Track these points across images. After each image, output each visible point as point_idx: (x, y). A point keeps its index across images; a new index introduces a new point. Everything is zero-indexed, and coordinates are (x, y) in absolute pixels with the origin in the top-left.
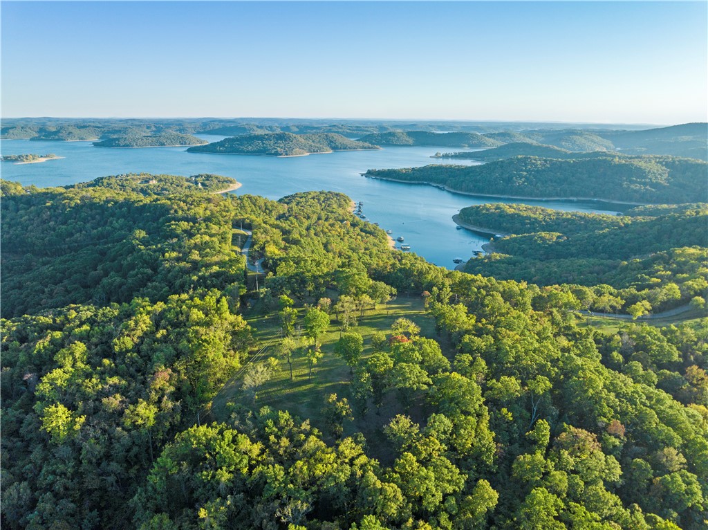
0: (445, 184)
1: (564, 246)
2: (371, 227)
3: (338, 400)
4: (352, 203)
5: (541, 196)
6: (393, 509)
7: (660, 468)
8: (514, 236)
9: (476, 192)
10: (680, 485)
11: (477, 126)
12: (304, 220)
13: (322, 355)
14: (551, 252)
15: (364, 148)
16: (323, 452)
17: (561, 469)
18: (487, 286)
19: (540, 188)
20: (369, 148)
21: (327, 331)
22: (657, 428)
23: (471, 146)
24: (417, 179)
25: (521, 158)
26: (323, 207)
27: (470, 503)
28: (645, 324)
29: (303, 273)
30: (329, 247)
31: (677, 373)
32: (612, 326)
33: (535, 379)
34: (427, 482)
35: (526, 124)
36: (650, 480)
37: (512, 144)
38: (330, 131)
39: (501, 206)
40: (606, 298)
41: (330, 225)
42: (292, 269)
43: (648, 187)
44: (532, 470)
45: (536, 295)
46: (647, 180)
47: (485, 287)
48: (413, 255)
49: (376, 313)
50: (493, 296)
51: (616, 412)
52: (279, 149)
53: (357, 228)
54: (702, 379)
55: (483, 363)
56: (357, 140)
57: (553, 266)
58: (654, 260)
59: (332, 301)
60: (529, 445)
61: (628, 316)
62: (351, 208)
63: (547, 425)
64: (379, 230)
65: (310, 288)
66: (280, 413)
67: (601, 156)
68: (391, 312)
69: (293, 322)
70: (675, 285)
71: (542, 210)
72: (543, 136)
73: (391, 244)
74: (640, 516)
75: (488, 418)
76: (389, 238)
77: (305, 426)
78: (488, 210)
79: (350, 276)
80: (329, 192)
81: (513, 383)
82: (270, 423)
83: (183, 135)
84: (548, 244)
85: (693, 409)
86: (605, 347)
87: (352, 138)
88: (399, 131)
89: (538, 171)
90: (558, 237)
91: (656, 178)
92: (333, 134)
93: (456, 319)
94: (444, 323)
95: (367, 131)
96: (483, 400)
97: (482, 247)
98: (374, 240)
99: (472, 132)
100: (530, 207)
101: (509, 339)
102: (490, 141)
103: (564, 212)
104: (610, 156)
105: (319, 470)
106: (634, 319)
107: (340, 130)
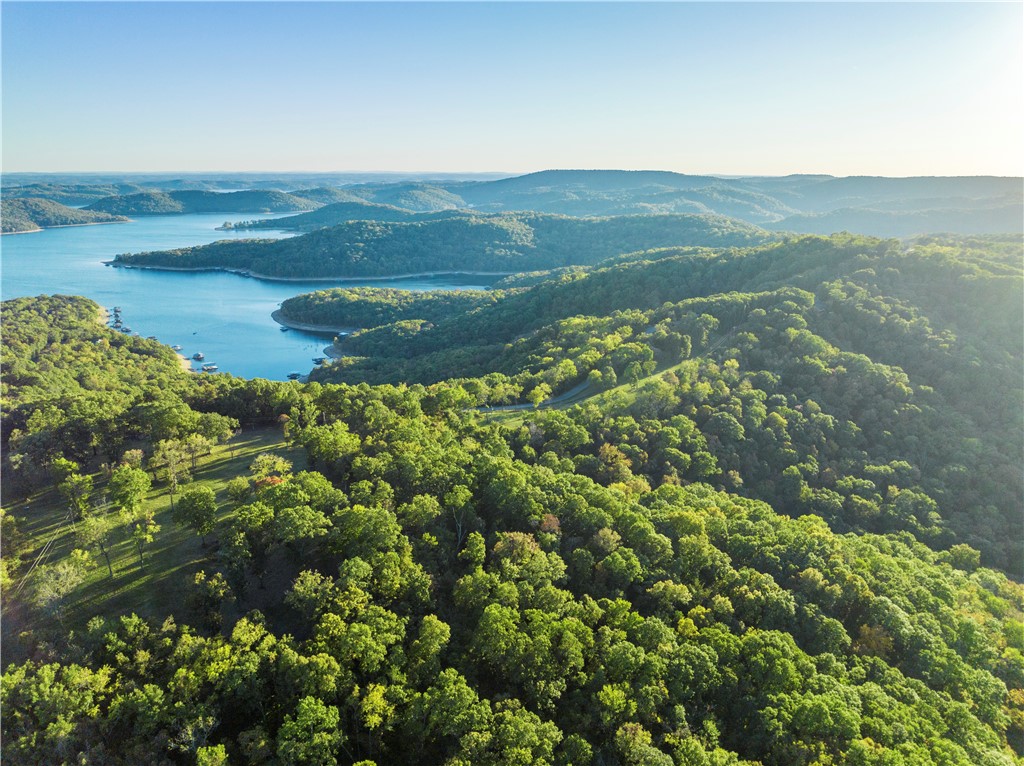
0: (248, 268)
1: (432, 335)
2: (146, 344)
3: (209, 576)
4: (102, 310)
5: (389, 274)
6: (331, 683)
7: (600, 552)
8: (365, 331)
9: (299, 277)
10: (621, 563)
11: (280, 181)
12: (24, 346)
13: (158, 528)
14: (416, 347)
15: (99, 220)
16: (210, 648)
17: (507, 580)
18: (362, 395)
19: (385, 264)
20: (108, 220)
21: (148, 499)
22: (587, 512)
23: (274, 210)
24: (203, 263)
25: (353, 224)
26: (51, 321)
27: (418, 647)
28: (549, 409)
29: (81, 420)
30: (87, 382)
31: (591, 455)
32: (514, 419)
33: (452, 491)
34: (363, 637)
35: (347, 176)
36: (593, 567)
37: (334, 205)
38: (27, 194)
39: (340, 292)
40: (500, 388)
41: (73, 348)
42: (57, 418)
43: (514, 252)
44: (476, 591)
45: (422, 396)
46: (513, 243)
47: (359, 396)
48: (227, 376)
49: (214, 458)
50: (373, 405)
51: (545, 506)
53: (122, 348)
54: (616, 456)
55: (388, 486)
56: (83, 209)
57: (425, 362)
58: (541, 338)
59: (144, 452)
60: (467, 566)
61: (528, 406)
62: (102, 318)
63: (480, 537)
64: (163, 347)
65: (95, 443)
66: (124, 619)
67: (454, 215)
68: (236, 453)
69: (86, 496)
70: (570, 362)
71: (395, 293)
72: (374, 193)
73: (184, 365)
74: (593, 603)
75: (411, 549)
76: (179, 356)
77: (168, 625)
78: (321, 299)
79: (164, 412)
80: (55, 296)
81: (429, 503)
82: (112, 637)
85: (614, 487)
86: (515, 441)
87: (74, 205)
88: (154, 191)
89: (379, 241)
90: (422, 325)
91: (522, 239)
92: (36, 199)
93: (335, 443)
94: (319, 452)
95: (98, 193)
96: (400, 528)
97: (324, 351)
98: (157, 363)
99: (273, 189)
100: (378, 289)
101: (410, 452)
102: (302, 201)
103: (422, 292)
104: (463, 215)
105: (213, 672)
106: (536, 406)
107: (47, 193)
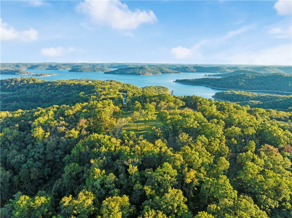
0: (209, 85)
6: (178, 164)
8: (239, 102)
9: (223, 88)
15: (175, 73)
19: (251, 86)
23: (220, 72)
24: (197, 83)
25: (242, 74)
27: (215, 167)
29: (145, 95)
33: (247, 128)
37: (238, 71)
38: (161, 66)
39: (233, 92)
44: (246, 158)
45: (248, 109)
52: (140, 72)
55: (224, 122)
56: (172, 70)
62: (169, 92)
66: (131, 132)
72: (252, 69)
75: (225, 141)
77: (141, 137)
78: (227, 93)
80: (160, 86)
81: (237, 129)
82: (125, 135)
83: (103, 68)
84: (254, 105)
88: (189, 66)
90: (259, 102)
96: (223, 133)
100: (246, 92)
101: (235, 116)
102: (229, 70)
104: (282, 74)
107: (165, 66)
